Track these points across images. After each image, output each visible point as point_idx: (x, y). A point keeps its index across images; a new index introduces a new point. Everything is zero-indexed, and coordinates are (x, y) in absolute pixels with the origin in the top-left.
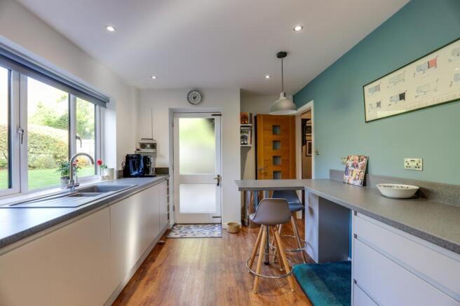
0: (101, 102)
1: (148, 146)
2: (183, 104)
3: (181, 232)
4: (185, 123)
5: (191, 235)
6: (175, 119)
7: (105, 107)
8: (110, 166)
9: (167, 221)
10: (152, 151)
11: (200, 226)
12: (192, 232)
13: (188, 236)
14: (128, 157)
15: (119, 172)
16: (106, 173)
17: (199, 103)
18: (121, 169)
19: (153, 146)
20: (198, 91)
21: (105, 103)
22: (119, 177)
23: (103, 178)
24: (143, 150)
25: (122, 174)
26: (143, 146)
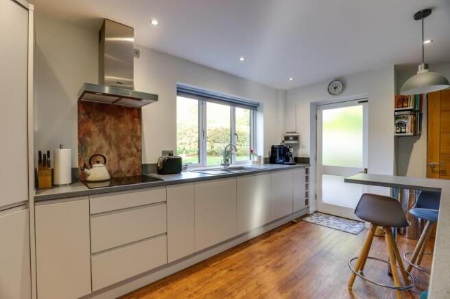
0: (254, 107)
1: (291, 138)
2: (324, 96)
3: (317, 219)
4: (328, 115)
5: (325, 224)
6: (318, 112)
7: (257, 110)
8: (259, 155)
9: (305, 206)
10: (293, 142)
11: (341, 219)
12: (329, 222)
13: (322, 223)
14: (273, 148)
15: (265, 159)
16: (256, 159)
17: (340, 93)
18: (267, 156)
19: (296, 138)
20: (339, 80)
21: (256, 107)
22: (265, 163)
23: (253, 162)
24: (287, 142)
25: (269, 160)
26: (287, 138)
